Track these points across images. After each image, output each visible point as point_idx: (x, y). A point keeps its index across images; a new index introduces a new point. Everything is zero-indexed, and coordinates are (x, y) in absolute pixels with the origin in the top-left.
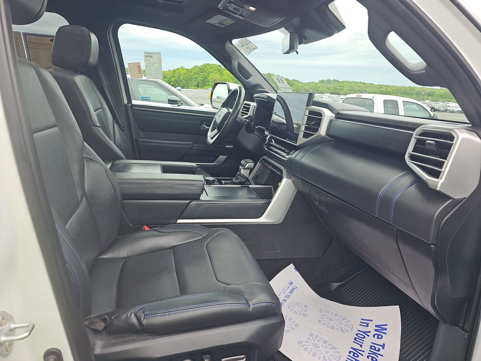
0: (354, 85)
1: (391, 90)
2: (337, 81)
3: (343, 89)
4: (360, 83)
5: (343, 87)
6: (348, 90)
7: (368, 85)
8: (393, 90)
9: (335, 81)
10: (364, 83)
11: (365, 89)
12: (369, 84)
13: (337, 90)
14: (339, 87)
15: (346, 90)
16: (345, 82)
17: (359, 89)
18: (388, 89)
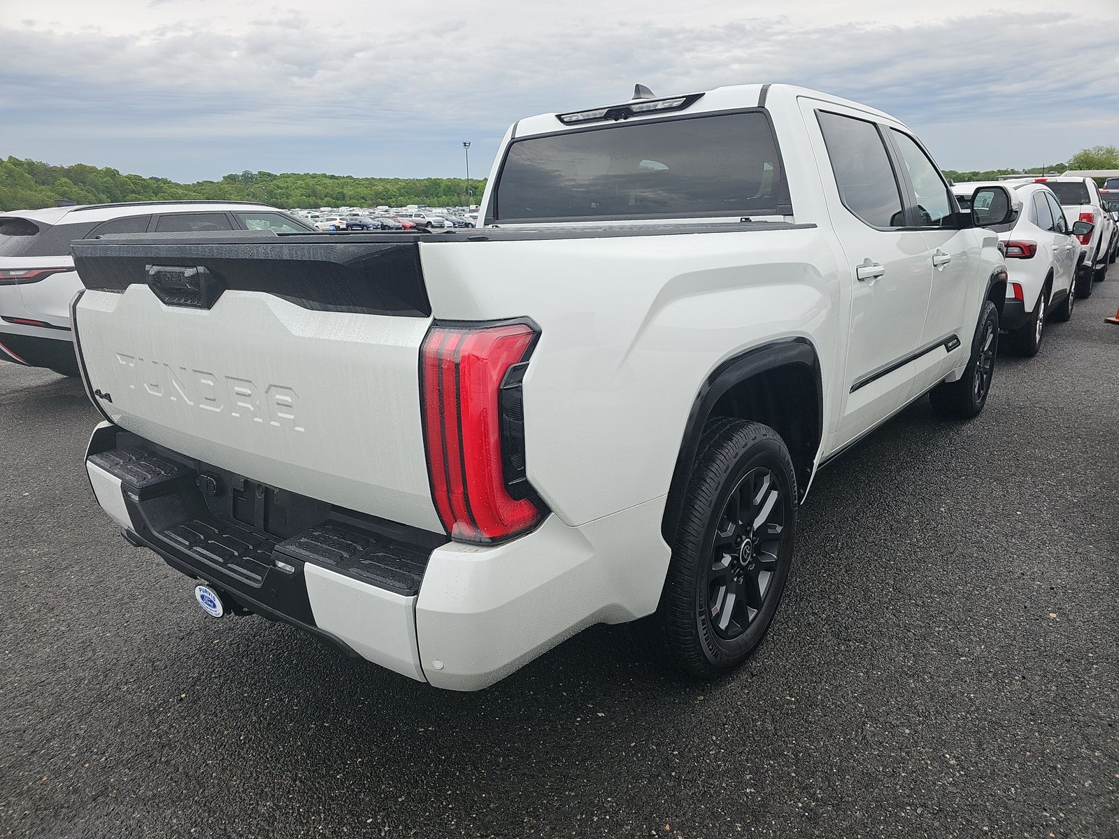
0: (311, 182)
1: (395, 190)
2: (269, 175)
3: (291, 195)
4: (324, 176)
5: (287, 188)
6: (302, 195)
7: (342, 181)
8: (399, 189)
9: (263, 175)
10: (332, 177)
11: (340, 191)
12: (344, 177)
13: (277, 198)
14: (280, 191)
15: (296, 195)
16: (288, 176)
17: (327, 190)
18: (388, 186)
